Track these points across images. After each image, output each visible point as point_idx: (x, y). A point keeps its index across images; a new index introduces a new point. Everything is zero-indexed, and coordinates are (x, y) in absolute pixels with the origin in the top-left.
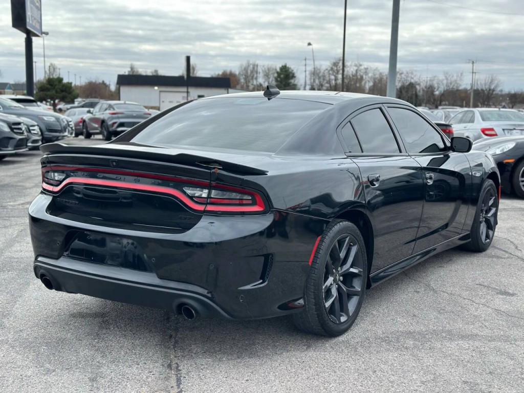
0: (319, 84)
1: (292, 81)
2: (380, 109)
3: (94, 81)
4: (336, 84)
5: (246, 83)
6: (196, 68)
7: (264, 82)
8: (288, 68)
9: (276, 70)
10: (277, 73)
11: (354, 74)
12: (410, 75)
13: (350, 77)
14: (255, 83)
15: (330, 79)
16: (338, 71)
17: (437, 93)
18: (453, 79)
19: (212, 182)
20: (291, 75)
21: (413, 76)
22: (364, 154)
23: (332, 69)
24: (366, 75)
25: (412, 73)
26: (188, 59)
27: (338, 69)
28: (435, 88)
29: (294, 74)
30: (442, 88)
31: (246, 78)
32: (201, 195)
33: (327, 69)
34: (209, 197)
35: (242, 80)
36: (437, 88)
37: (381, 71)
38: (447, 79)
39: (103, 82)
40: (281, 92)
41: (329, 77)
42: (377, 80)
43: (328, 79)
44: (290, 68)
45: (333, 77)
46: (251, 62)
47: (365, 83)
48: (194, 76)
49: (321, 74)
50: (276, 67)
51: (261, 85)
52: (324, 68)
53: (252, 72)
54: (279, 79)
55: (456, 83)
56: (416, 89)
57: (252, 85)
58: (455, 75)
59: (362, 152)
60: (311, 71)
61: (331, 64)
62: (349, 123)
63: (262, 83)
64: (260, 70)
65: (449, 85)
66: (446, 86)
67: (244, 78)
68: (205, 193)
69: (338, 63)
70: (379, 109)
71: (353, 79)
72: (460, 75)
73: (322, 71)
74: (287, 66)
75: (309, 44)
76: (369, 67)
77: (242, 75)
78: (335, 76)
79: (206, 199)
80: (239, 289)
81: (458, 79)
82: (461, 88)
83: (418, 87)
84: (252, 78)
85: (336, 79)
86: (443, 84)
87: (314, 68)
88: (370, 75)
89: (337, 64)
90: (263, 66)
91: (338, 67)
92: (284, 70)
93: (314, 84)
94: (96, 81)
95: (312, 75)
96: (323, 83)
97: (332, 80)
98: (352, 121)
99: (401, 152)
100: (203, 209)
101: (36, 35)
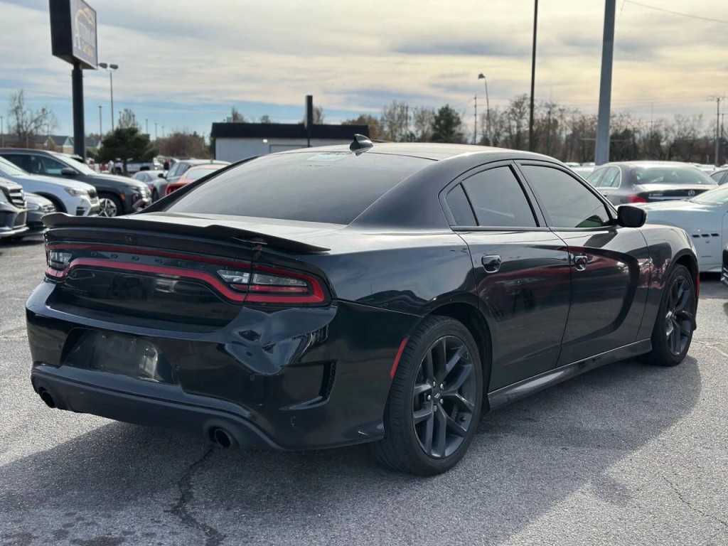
0: (494, 133)
1: (456, 129)
3: (182, 132)
4: (519, 133)
5: (392, 131)
6: (323, 113)
7: (417, 131)
8: (451, 110)
9: (433, 113)
10: (436, 117)
11: (544, 118)
12: (625, 118)
13: (539, 122)
14: (403, 131)
15: (510, 126)
16: (522, 114)
17: (664, 144)
18: (688, 124)
19: (254, 264)
20: (455, 121)
21: (629, 121)
22: (480, 227)
23: (513, 111)
24: (562, 119)
25: (629, 116)
26: (310, 99)
27: (522, 110)
28: (662, 137)
29: (458, 119)
30: (672, 137)
31: (391, 125)
32: (241, 280)
33: (506, 112)
34: (250, 283)
35: (386, 129)
36: (664, 137)
37: (583, 114)
38: (679, 123)
39: (195, 133)
40: (374, 144)
41: (509, 122)
42: (577, 127)
43: (507, 125)
44: (454, 111)
45: (514, 123)
46: (398, 103)
47: (561, 130)
48: (320, 123)
49: (497, 119)
50: (433, 109)
51: (412, 135)
52: (502, 110)
53: (400, 117)
54: (437, 126)
55: (693, 129)
56: (634, 139)
57: (401, 135)
58: (691, 119)
59: (478, 225)
60: (484, 115)
61: (512, 105)
62: (460, 185)
63: (414, 132)
64: (410, 113)
65: (683, 132)
66: (678, 134)
67: (389, 126)
68: (245, 278)
69: (522, 103)
70: (508, 168)
71: (543, 125)
72: (698, 118)
73: (499, 114)
74: (450, 107)
75: (481, 76)
76: (566, 108)
77: (387, 121)
78: (517, 121)
79: (247, 286)
81: (696, 123)
82: (700, 136)
83: (637, 135)
84: (401, 126)
85: (518, 127)
86: (674, 131)
87: (488, 111)
88: (568, 119)
89: (520, 104)
90: (416, 109)
91: (522, 108)
92: (444, 114)
93: (488, 133)
94: (184, 132)
95: (485, 121)
96: (501, 132)
97: (514, 127)
98: (464, 183)
99: (538, 225)
100: (242, 300)
101: (89, 67)
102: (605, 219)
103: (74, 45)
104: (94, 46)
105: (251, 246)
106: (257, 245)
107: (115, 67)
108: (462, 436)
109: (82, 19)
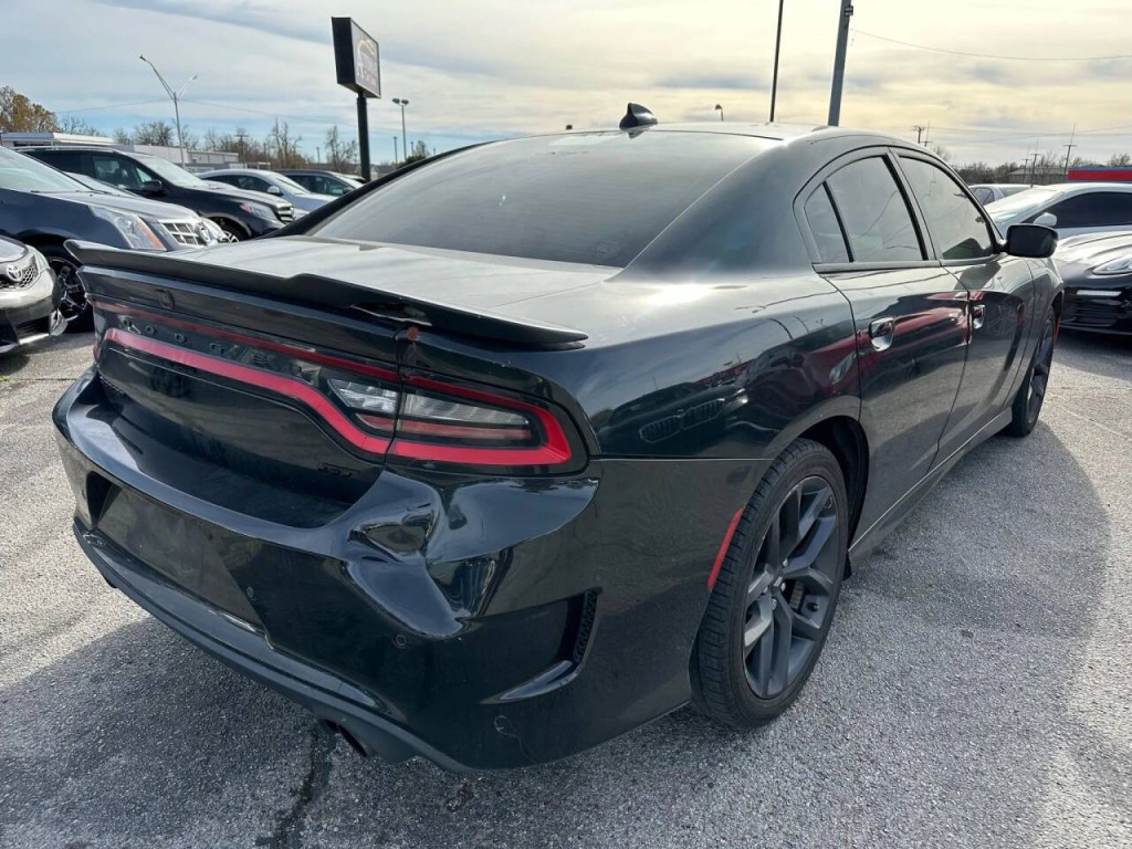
2: (886, 158)
19: (402, 370)
22: (856, 264)
32: (379, 405)
34: (399, 413)
59: (851, 260)
62: (822, 187)
68: (386, 401)
70: (880, 159)
79: (392, 421)
80: (486, 701)
98: (830, 182)
99: (925, 257)
100: (383, 451)
101: (372, 96)
102: (985, 243)
103: (357, 74)
104: (376, 75)
105: (394, 326)
106: (408, 325)
107: (406, 102)
108: (811, 639)
109: (364, 49)
